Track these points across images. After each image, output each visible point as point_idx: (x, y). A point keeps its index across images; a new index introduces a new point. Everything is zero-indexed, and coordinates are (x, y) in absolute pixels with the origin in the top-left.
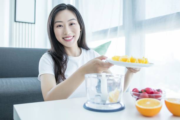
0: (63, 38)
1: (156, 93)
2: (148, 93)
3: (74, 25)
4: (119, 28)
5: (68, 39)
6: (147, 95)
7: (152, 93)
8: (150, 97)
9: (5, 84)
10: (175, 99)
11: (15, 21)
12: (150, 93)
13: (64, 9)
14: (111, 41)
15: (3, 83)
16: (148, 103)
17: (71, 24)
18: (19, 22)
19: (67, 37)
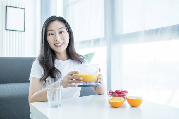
0: (54, 45)
1: (123, 93)
2: (117, 93)
3: (63, 33)
4: (101, 39)
5: (58, 45)
6: (117, 94)
7: (120, 93)
8: (119, 96)
9: (10, 89)
10: (133, 97)
11: (6, 29)
12: (119, 93)
13: (54, 20)
14: (94, 53)
15: (8, 88)
16: (116, 99)
17: (61, 33)
18: (10, 30)
19: (57, 44)
